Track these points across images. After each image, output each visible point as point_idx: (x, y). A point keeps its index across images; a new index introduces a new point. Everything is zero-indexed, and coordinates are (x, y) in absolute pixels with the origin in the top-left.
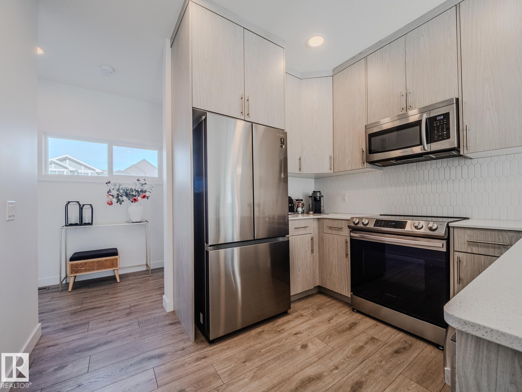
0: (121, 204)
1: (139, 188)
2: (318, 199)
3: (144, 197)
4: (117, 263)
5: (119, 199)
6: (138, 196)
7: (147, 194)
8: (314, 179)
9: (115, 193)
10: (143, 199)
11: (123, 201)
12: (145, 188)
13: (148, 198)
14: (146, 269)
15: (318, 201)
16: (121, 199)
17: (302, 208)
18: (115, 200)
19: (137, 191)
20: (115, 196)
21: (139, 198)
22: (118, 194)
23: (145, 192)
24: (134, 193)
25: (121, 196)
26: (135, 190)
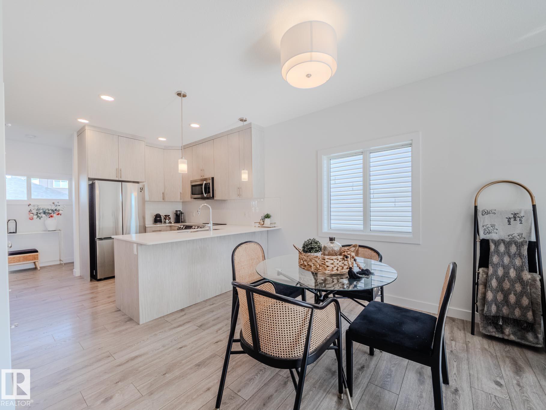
0: (40, 219)
1: (54, 208)
2: (179, 215)
3: (58, 214)
4: (38, 257)
5: (38, 216)
6: (54, 214)
7: (60, 212)
8: (181, 203)
9: (35, 212)
10: (58, 216)
11: (42, 217)
12: (58, 208)
13: (61, 215)
14: (59, 263)
15: (178, 216)
16: (40, 216)
17: (169, 220)
18: (35, 217)
19: (53, 210)
20: (35, 214)
21: (55, 215)
22: (37, 213)
23: (59, 211)
24: (50, 212)
25: (40, 214)
26: (51, 210)
